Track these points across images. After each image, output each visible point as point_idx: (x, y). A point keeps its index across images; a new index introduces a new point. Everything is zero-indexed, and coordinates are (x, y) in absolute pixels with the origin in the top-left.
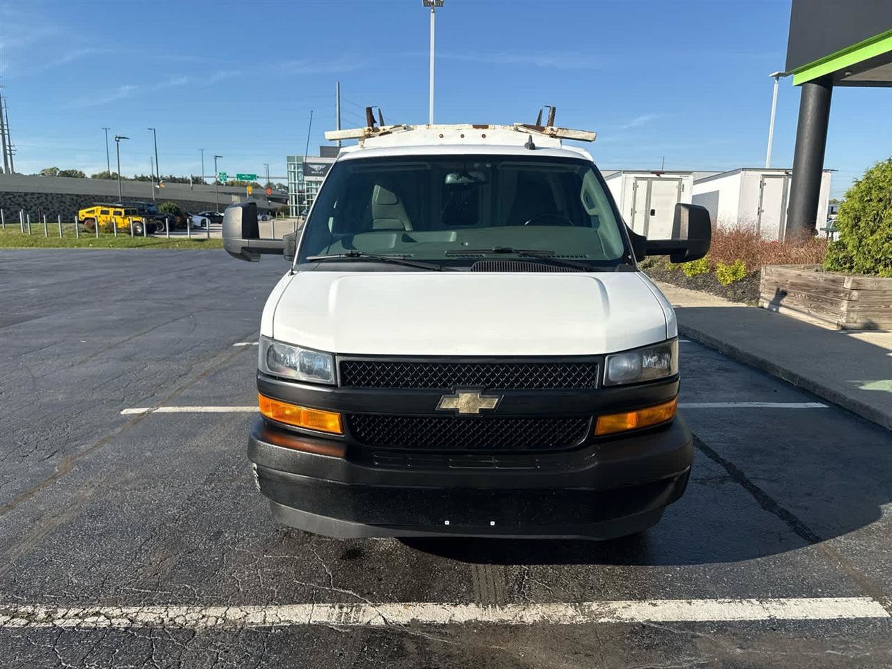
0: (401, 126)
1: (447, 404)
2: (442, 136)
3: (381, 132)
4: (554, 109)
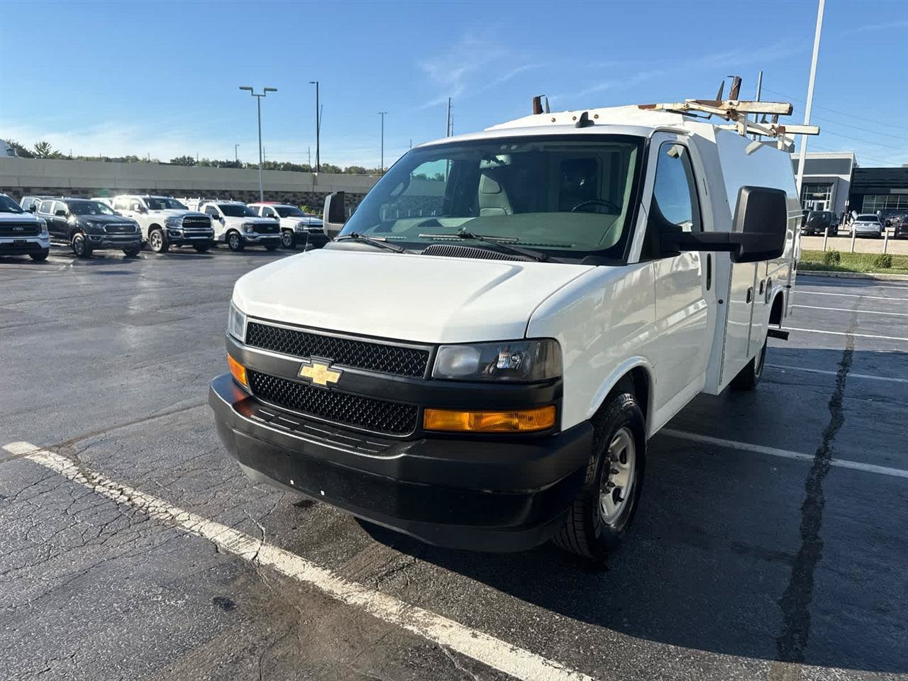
1: (305, 372)
4: (740, 80)
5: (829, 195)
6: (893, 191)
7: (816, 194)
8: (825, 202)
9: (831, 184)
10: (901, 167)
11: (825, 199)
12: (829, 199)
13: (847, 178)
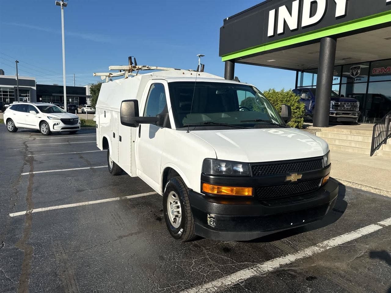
0: (146, 66)
1: (288, 179)
2: (184, 73)
3: (137, 68)
4: (204, 65)
5: (28, 95)
6: (53, 94)
7: (22, 95)
8: (27, 98)
9: (29, 91)
10: (53, 85)
11: (27, 97)
12: (29, 97)
13: (35, 88)
